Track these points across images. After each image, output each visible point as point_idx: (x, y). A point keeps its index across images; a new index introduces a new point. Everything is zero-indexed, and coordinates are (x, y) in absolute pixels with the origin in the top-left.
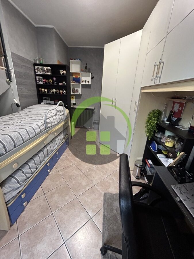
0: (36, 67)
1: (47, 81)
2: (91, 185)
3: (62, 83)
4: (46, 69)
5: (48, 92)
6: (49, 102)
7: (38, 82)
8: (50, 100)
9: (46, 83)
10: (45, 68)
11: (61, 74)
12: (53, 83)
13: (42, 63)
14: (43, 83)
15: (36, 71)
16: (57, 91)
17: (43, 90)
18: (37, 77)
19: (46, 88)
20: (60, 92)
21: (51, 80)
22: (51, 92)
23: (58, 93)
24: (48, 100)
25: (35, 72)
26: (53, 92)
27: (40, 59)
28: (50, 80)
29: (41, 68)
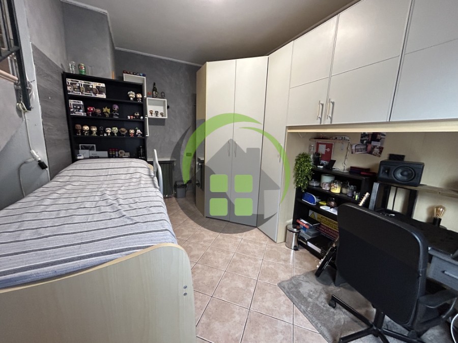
0: (69, 81)
1: (98, 111)
2: (253, 283)
3: (134, 116)
4: (97, 86)
5: (98, 132)
6: (94, 153)
7: (73, 112)
8: (97, 150)
9: (94, 113)
10: (94, 85)
11: (131, 98)
12: (111, 115)
13: (83, 74)
14: (87, 114)
15: (69, 88)
16: (123, 132)
17: (86, 128)
18: (71, 102)
19: (94, 125)
20: (128, 132)
21: (108, 108)
22: (107, 133)
23: (124, 135)
24: (92, 149)
25: (65, 91)
26: (112, 133)
27: (79, 65)
28: (106, 110)
29: (83, 84)
